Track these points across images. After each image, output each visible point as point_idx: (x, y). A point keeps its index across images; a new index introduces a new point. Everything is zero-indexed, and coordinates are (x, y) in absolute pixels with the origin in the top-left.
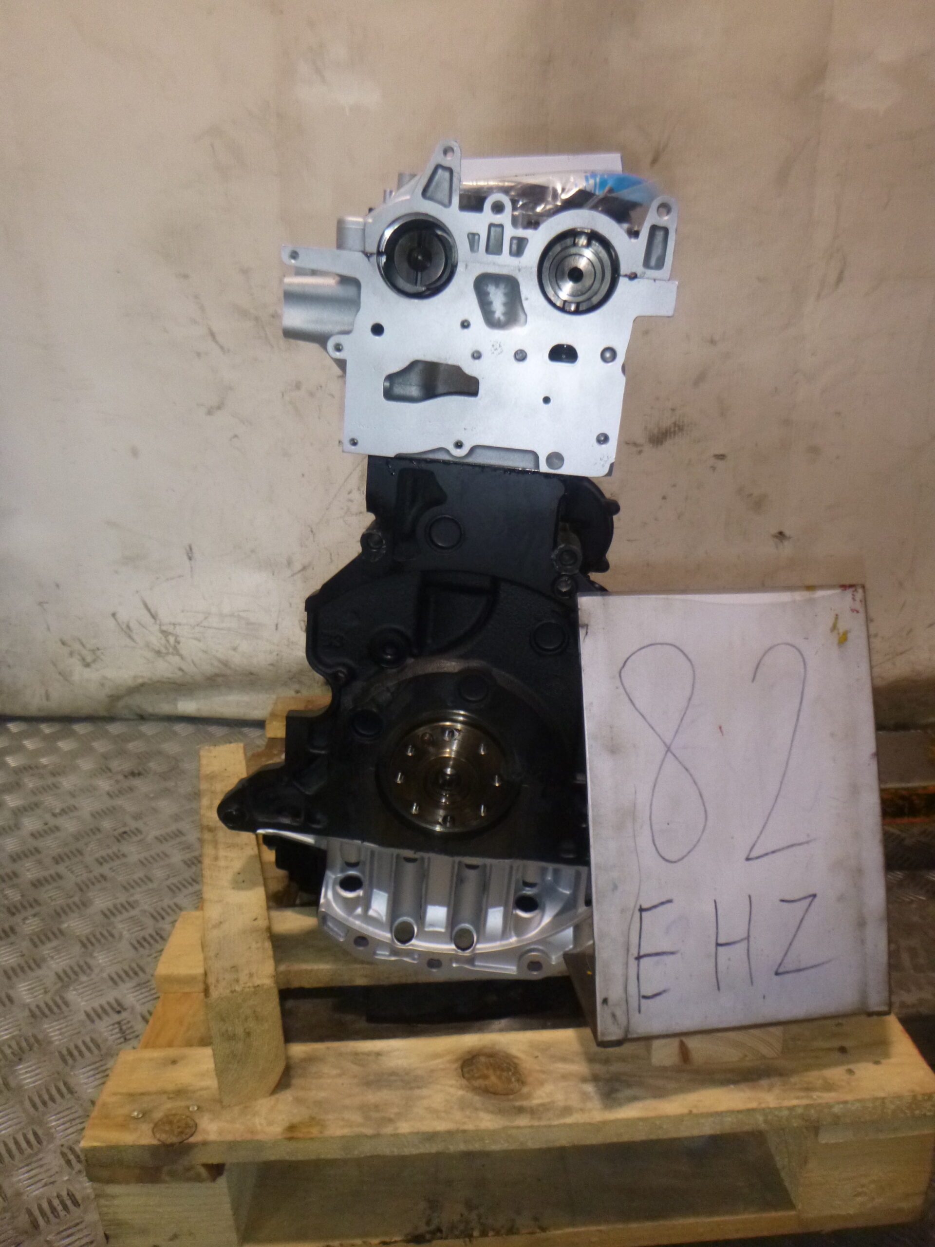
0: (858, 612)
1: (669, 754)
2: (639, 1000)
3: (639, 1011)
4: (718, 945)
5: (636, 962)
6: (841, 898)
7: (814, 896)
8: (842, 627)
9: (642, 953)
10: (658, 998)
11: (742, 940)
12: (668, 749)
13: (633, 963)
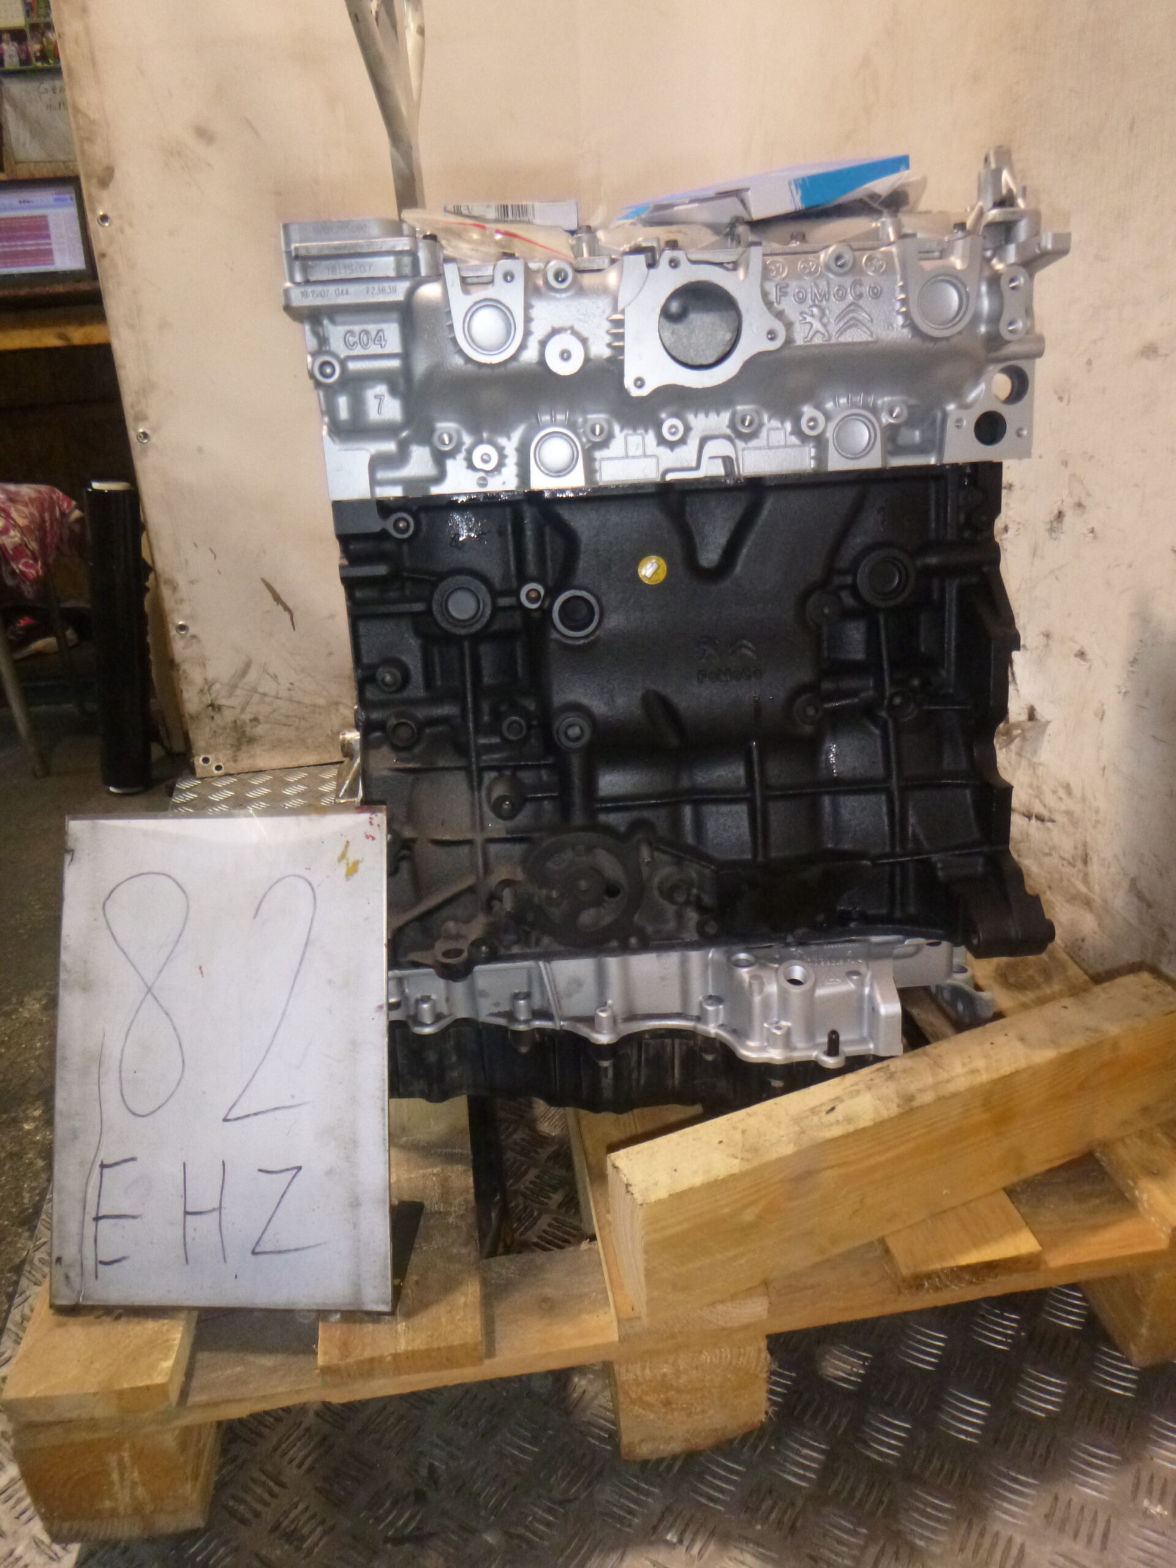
0: (373, 838)
1: (149, 996)
2: (96, 1265)
3: (97, 1277)
4: (186, 1213)
5: (94, 1224)
6: (330, 1172)
7: (299, 1168)
8: (351, 856)
9: (100, 1214)
10: (116, 1265)
11: (214, 1210)
12: (149, 990)
13: (90, 1226)
